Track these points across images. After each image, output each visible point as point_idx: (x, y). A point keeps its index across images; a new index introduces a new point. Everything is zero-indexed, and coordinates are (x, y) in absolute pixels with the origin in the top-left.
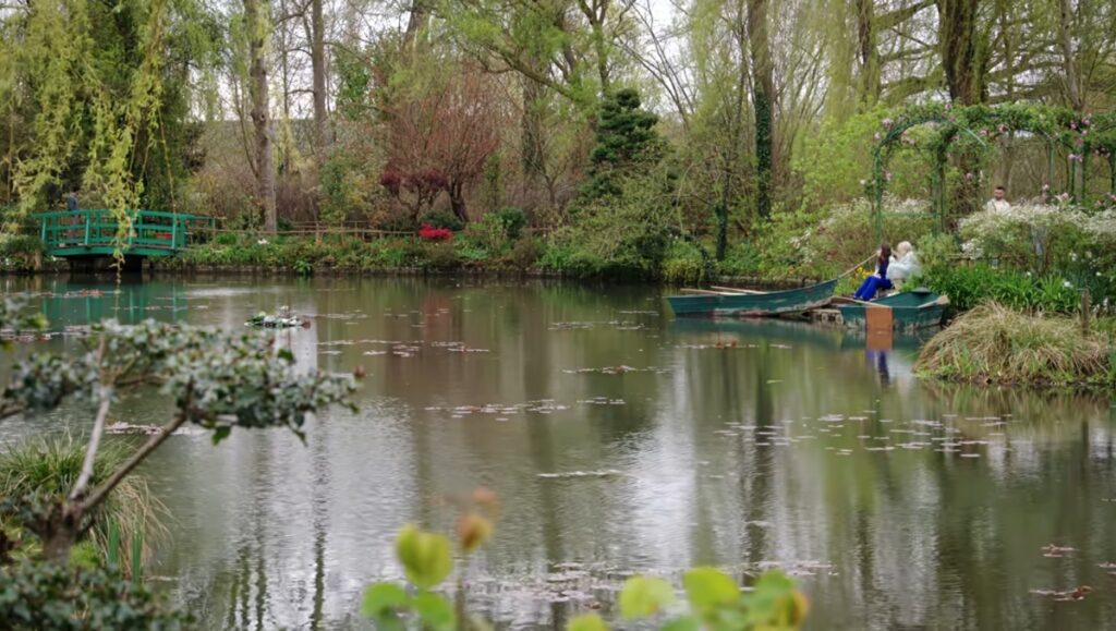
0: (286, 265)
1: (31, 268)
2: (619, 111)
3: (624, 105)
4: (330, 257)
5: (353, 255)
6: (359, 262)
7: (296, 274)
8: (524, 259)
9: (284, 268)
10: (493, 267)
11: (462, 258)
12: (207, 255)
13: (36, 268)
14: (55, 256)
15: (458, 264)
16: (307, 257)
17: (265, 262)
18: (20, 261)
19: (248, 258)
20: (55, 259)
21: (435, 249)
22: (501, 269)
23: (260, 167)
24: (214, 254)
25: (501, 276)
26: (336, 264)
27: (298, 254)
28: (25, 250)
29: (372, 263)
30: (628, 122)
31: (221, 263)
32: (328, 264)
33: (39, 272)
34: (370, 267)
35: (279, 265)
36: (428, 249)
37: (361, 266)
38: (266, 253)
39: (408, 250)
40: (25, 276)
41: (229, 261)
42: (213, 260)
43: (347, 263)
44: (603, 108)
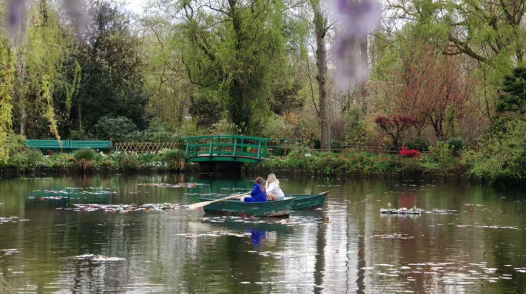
0: (320, 170)
1: (178, 168)
2: (514, 80)
3: (518, 77)
4: (345, 165)
5: (359, 165)
6: (362, 169)
7: (325, 175)
8: (460, 170)
9: (319, 171)
10: (441, 174)
11: (423, 168)
12: (275, 163)
13: (181, 169)
14: (193, 162)
15: (420, 171)
16: (332, 165)
17: (308, 168)
18: (172, 164)
19: (298, 165)
20: (192, 164)
21: (407, 162)
22: (445, 175)
23: (321, 109)
24: (280, 163)
25: (446, 180)
26: (348, 170)
27: (327, 163)
28: (175, 158)
29: (369, 169)
30: (520, 87)
31: (283, 168)
32: (344, 169)
33: (183, 171)
34: (368, 171)
35: (316, 170)
36: (402, 161)
37: (363, 171)
38: (308, 162)
39: (391, 162)
40: (175, 173)
41: (288, 166)
42: (279, 166)
43: (355, 169)
44: (504, 78)
